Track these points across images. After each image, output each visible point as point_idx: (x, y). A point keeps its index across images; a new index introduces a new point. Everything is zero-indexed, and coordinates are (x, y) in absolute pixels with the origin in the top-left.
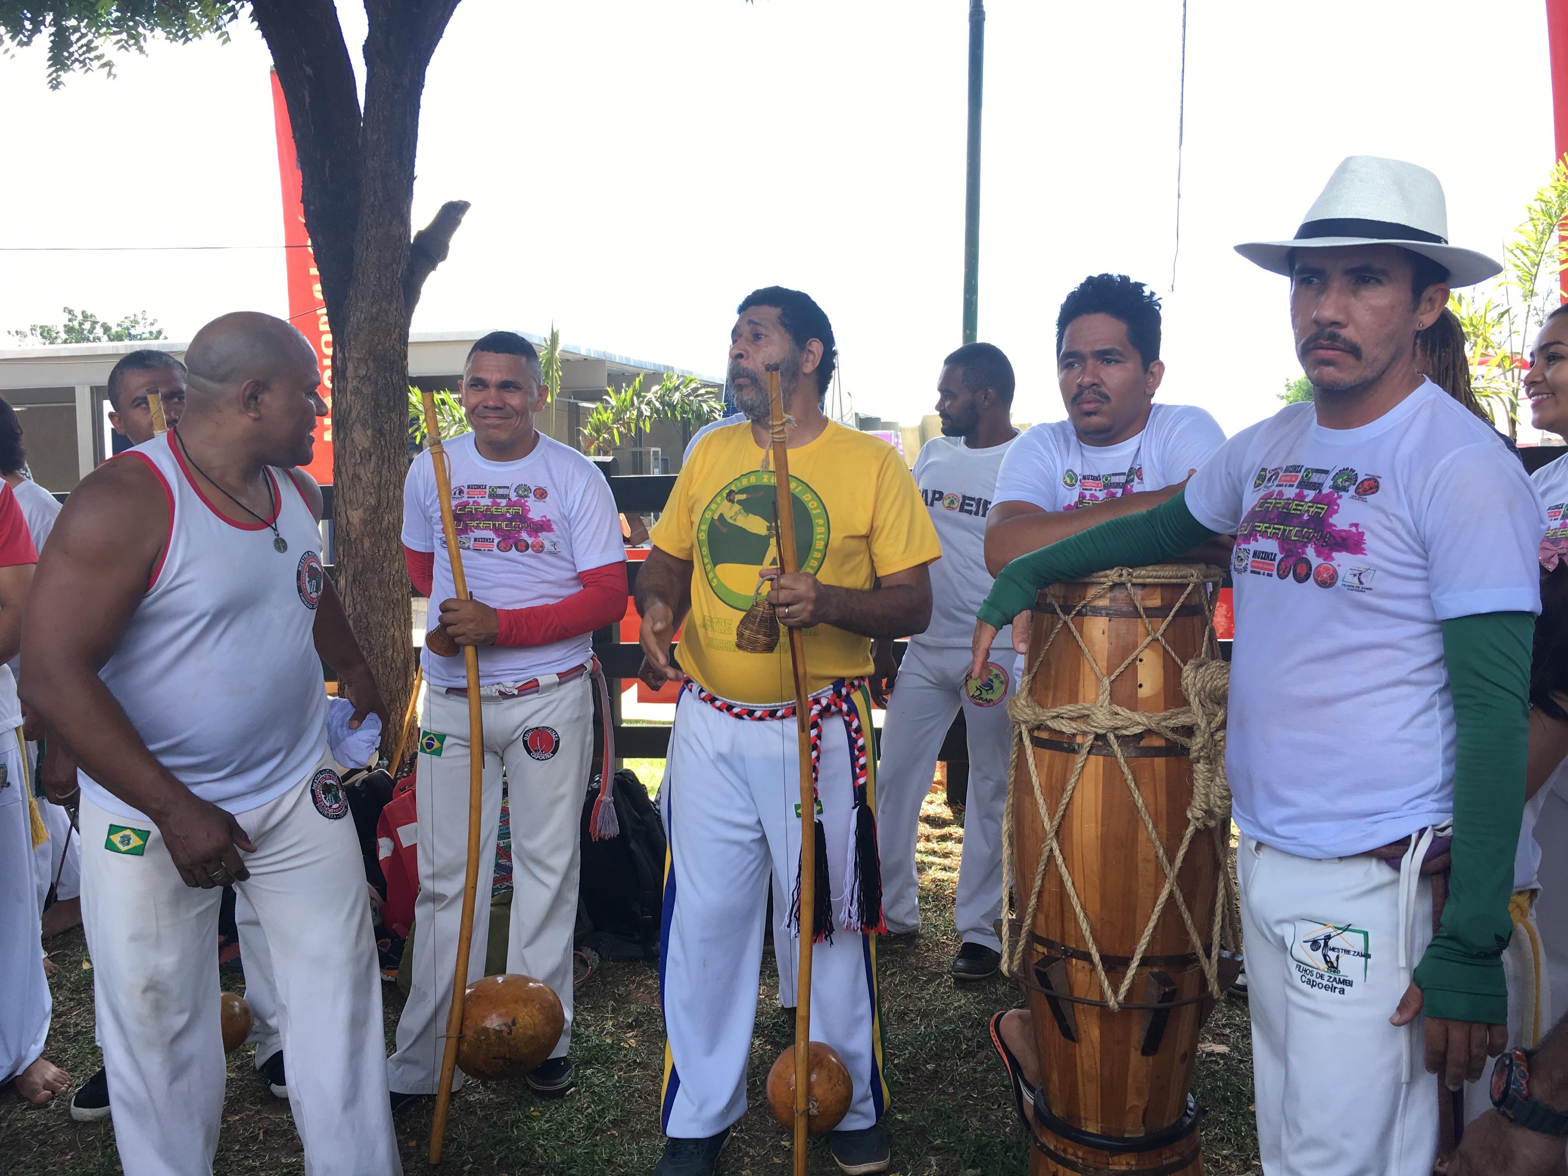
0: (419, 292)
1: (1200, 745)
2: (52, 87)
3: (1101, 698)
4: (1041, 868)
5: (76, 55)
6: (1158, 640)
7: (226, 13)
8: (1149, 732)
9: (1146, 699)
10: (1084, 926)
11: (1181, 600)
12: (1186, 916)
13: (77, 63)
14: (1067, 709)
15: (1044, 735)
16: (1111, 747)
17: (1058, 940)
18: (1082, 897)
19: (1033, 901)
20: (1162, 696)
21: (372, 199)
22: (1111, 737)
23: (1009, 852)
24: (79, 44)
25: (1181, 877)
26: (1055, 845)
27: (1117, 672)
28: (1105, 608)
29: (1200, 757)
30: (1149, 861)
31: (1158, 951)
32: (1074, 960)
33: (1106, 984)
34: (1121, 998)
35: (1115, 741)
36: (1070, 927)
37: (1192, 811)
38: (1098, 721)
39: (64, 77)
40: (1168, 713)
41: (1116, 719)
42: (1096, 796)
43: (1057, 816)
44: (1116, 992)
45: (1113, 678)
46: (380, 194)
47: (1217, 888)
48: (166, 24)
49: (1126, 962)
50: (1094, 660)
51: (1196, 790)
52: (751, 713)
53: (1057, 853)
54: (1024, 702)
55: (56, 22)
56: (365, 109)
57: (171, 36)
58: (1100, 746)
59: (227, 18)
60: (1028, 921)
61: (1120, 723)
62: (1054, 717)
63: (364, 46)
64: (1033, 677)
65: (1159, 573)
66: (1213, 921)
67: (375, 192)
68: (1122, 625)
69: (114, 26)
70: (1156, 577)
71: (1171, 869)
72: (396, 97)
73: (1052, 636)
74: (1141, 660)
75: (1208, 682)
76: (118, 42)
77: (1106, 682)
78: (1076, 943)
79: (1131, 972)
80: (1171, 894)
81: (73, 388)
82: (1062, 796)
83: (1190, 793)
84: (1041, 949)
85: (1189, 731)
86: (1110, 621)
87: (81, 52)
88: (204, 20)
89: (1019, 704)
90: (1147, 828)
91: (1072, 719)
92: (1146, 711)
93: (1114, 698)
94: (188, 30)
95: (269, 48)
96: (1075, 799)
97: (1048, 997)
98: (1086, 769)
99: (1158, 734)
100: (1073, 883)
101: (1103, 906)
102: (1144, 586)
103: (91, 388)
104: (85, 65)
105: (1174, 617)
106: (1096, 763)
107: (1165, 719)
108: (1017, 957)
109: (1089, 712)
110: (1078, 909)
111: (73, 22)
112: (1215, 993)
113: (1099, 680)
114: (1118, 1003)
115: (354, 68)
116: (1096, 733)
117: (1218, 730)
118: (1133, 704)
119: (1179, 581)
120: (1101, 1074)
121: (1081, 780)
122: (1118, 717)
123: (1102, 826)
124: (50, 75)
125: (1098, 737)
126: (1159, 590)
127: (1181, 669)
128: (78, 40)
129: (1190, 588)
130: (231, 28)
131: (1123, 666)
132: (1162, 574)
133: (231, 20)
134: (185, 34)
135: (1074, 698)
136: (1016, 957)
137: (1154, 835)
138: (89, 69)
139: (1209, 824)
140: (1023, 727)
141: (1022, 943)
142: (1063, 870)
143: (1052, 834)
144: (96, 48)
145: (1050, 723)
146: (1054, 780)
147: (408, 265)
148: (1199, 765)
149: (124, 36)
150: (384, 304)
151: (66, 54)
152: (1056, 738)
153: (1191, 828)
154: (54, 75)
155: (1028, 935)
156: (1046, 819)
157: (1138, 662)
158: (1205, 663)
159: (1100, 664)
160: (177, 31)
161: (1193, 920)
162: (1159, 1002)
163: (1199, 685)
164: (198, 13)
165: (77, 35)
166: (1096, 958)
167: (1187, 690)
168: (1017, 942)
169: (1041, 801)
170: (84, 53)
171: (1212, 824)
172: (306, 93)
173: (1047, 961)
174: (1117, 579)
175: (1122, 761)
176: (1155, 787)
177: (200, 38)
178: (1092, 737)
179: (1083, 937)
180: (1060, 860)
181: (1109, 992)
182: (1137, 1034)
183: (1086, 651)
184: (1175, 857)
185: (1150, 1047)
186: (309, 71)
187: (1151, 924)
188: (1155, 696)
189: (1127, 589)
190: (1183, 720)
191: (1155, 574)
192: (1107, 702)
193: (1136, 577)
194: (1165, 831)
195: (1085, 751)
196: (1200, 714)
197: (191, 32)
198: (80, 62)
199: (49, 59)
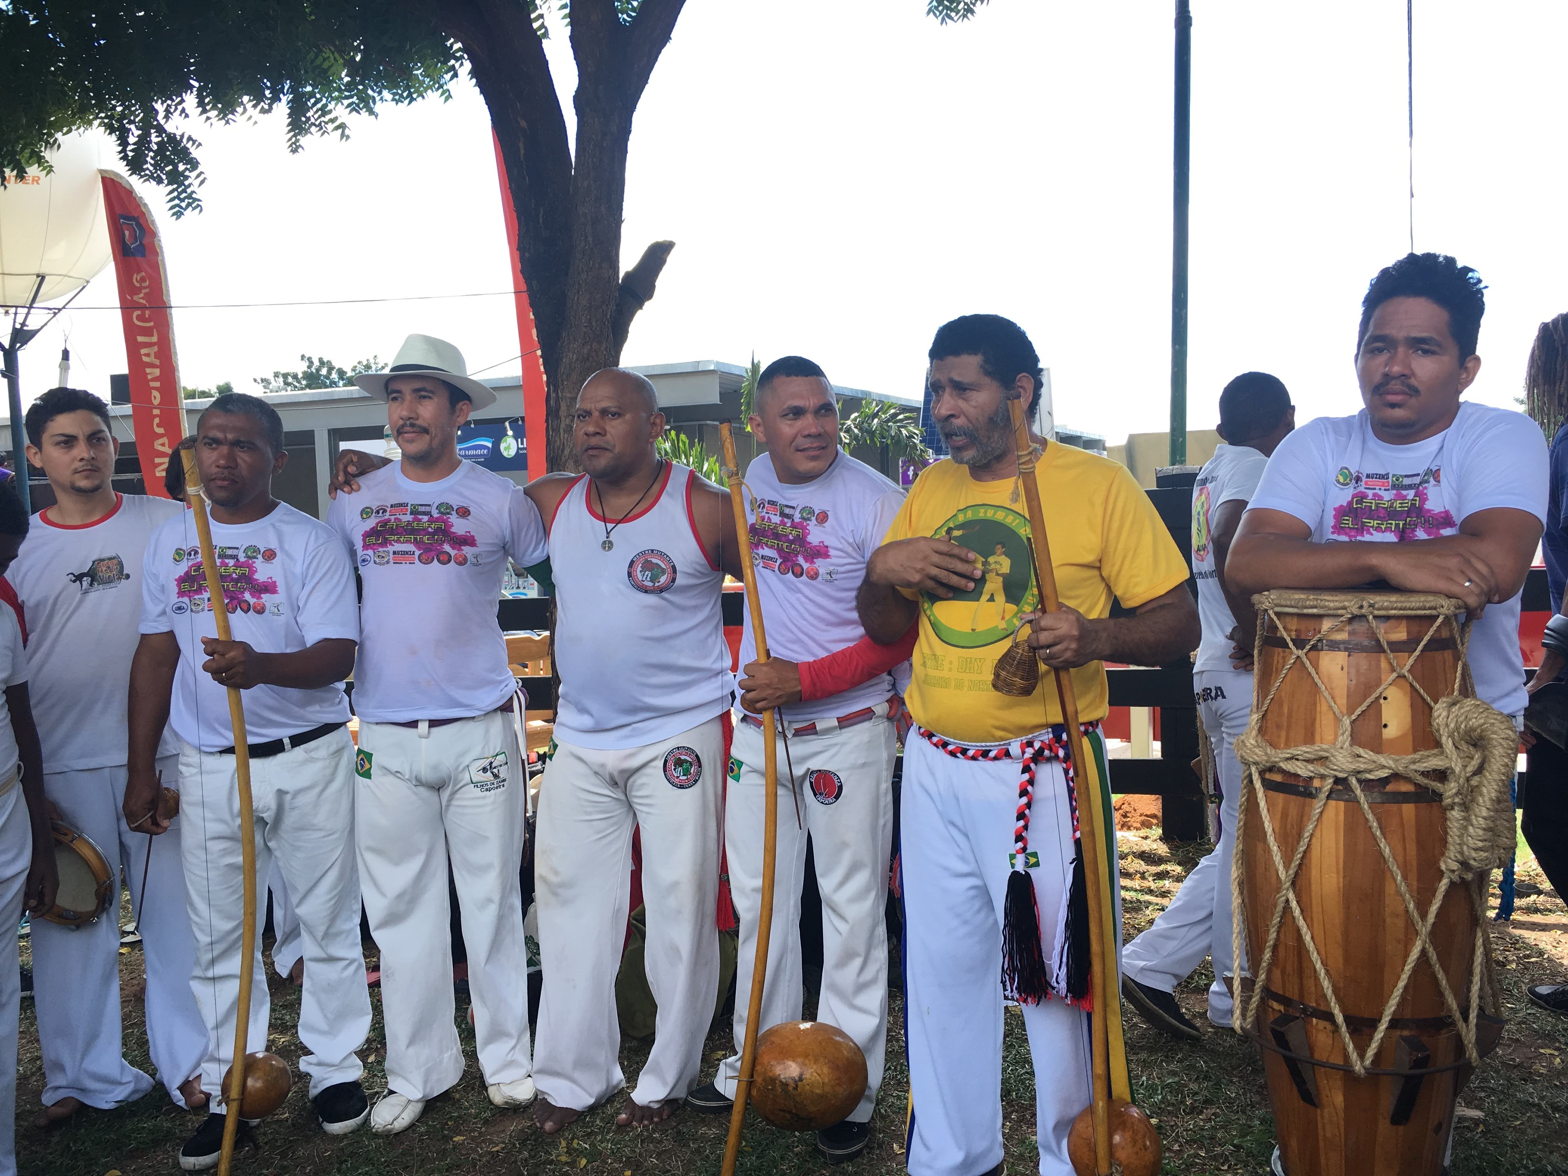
0: (627, 332)
1: (1454, 791)
2: (292, 151)
3: (1340, 738)
4: (1276, 920)
5: (313, 120)
6: (1404, 676)
7: (446, 73)
8: (1396, 776)
9: (1392, 741)
10: (1326, 984)
11: (1430, 633)
12: (1441, 975)
13: (313, 127)
14: (1303, 750)
15: (1278, 778)
16: (1353, 792)
17: (1296, 997)
18: (1323, 953)
19: (1267, 955)
20: (1410, 738)
21: (583, 244)
22: (1353, 781)
23: (1240, 901)
24: (315, 109)
25: (1433, 933)
26: (1291, 896)
27: (1358, 711)
28: (1343, 642)
29: (1454, 803)
30: (1397, 916)
31: (1408, 1014)
32: (1314, 1020)
33: (1351, 1047)
34: (1368, 1062)
35: (1358, 786)
36: (1310, 983)
37: (1445, 862)
38: (1338, 763)
39: (303, 140)
40: (1417, 756)
41: (1358, 762)
42: (1337, 844)
43: (1293, 865)
44: (1362, 1056)
45: (1353, 717)
46: (590, 239)
47: (1474, 945)
48: (392, 86)
49: (1373, 1024)
50: (1333, 698)
51: (1450, 839)
52: (964, 752)
53: (1294, 904)
54: (1253, 742)
55: (293, 90)
56: (576, 157)
57: (397, 97)
58: (1340, 790)
59: (447, 77)
60: (1262, 976)
61: (1363, 767)
62: (1288, 759)
63: (574, 97)
64: (1263, 716)
65: (1404, 605)
66: (1471, 982)
67: (586, 237)
68: (1362, 660)
69: (346, 90)
70: (1401, 609)
71: (1423, 925)
72: (605, 144)
73: (1285, 672)
74: (1385, 698)
75: (1462, 723)
76: (349, 106)
77: (1347, 722)
78: (1316, 1002)
79: (1379, 1035)
80: (1423, 952)
81: (313, 431)
82: (1298, 843)
83: (1444, 842)
84: (1276, 1006)
85: (1442, 775)
86: (1349, 656)
87: (316, 116)
88: (427, 80)
89: (1248, 744)
90: (1395, 880)
91: (1308, 761)
92: (1392, 754)
93: (1355, 740)
94: (412, 90)
95: (487, 104)
96: (1313, 847)
97: (1285, 1057)
98: (1325, 816)
99: (1407, 779)
100: (1312, 938)
101: (1347, 960)
102: (1388, 618)
103: (329, 430)
104: (321, 128)
105: (1422, 651)
106: (1336, 810)
107: (1414, 763)
108: (1251, 1013)
109: (1327, 754)
110: (1318, 965)
111: (309, 89)
112: (1473, 1060)
113: (1337, 720)
114: (1364, 1068)
115: (565, 118)
116: (1336, 777)
117: (1475, 774)
118: (1377, 745)
119: (1427, 612)
120: (1345, 1142)
121: (1319, 826)
122: (1360, 759)
123: (1344, 877)
124: (290, 139)
125: (1337, 781)
126: (1404, 623)
127: (1431, 708)
128: (314, 104)
129: (1440, 620)
130: (452, 86)
131: (1366, 704)
132: (1408, 605)
133: (452, 79)
134: (410, 95)
135: (1310, 738)
136: (1249, 1014)
137: (1403, 888)
138: (325, 132)
139: (1465, 877)
140: (1253, 769)
141: (1255, 1000)
142: (1301, 923)
143: (1288, 884)
144: (330, 111)
145: (1283, 765)
146: (1289, 826)
147: (617, 305)
148: (1454, 813)
149: (355, 99)
150: (595, 345)
151: (303, 119)
152: (1292, 781)
153: (1445, 882)
154: (294, 139)
155: (1262, 991)
156: (1281, 868)
157: (1382, 701)
158: (1458, 702)
159: (1338, 701)
160: (403, 92)
161: (1448, 980)
162: (1411, 1068)
163: (1452, 725)
164: (421, 74)
165: (312, 101)
166: (1340, 1018)
167: (1438, 731)
168: (1251, 997)
169: (1275, 848)
170: (319, 117)
171: (1469, 876)
172: (521, 145)
173: (1285, 1019)
174: (1356, 612)
175: (1366, 807)
176: (1404, 836)
177: (423, 97)
178: (1331, 781)
179: (1324, 996)
180: (1297, 912)
181: (1354, 1056)
182: (1387, 1101)
183: (1323, 688)
184: (1427, 912)
185: (1400, 1116)
186: (523, 124)
187: (1401, 984)
188: (1402, 737)
189: (1368, 621)
190: (1435, 762)
191: (1399, 605)
192: (1347, 743)
193: (1378, 609)
194: (1415, 883)
195: (1323, 796)
196: (1454, 757)
197: (414, 92)
198: (316, 126)
199: (289, 125)
